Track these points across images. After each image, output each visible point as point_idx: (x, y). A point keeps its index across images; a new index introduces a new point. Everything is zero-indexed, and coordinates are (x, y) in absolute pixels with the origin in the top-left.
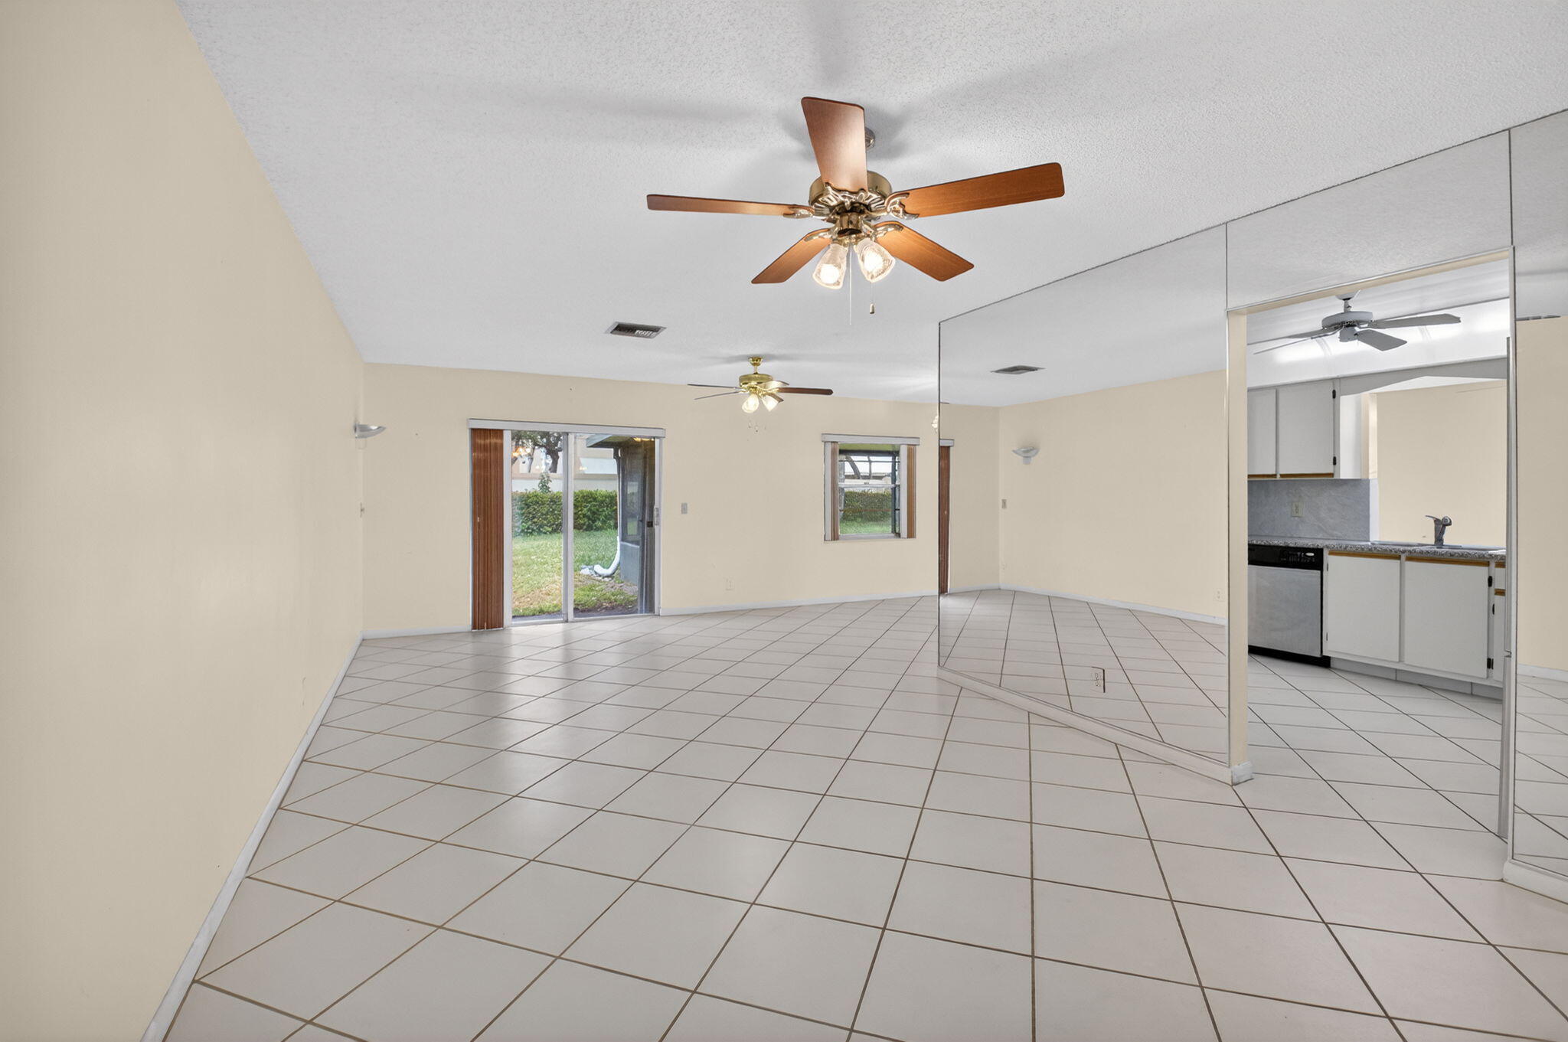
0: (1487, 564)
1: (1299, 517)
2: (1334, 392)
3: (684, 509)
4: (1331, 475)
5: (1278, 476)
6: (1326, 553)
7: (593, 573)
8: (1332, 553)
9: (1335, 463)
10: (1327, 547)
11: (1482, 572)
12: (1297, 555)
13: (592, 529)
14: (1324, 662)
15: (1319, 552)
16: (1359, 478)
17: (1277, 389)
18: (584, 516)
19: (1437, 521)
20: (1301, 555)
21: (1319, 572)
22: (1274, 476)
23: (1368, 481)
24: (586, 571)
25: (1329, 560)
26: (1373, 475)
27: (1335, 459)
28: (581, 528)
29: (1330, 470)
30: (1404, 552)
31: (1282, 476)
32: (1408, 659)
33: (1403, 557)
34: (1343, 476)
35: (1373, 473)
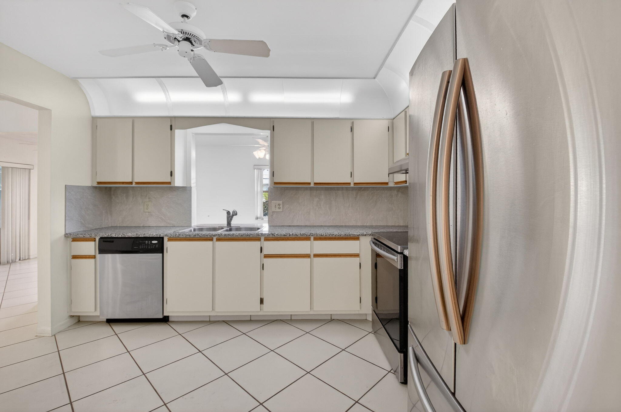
0: (259, 239)
1: (149, 212)
2: (171, 126)
4: (170, 183)
5: (134, 183)
6: (166, 239)
8: (170, 240)
9: (171, 175)
10: (166, 235)
11: (256, 245)
12: (145, 243)
14: (165, 320)
15: (161, 240)
16: (186, 186)
17: (133, 119)
19: (228, 213)
20: (148, 243)
21: (161, 255)
22: (131, 183)
23: (191, 188)
25: (168, 244)
26: (193, 185)
27: (171, 172)
29: (169, 181)
30: (214, 236)
31: (137, 183)
32: (217, 309)
33: (215, 239)
34: (176, 185)
35: (194, 183)
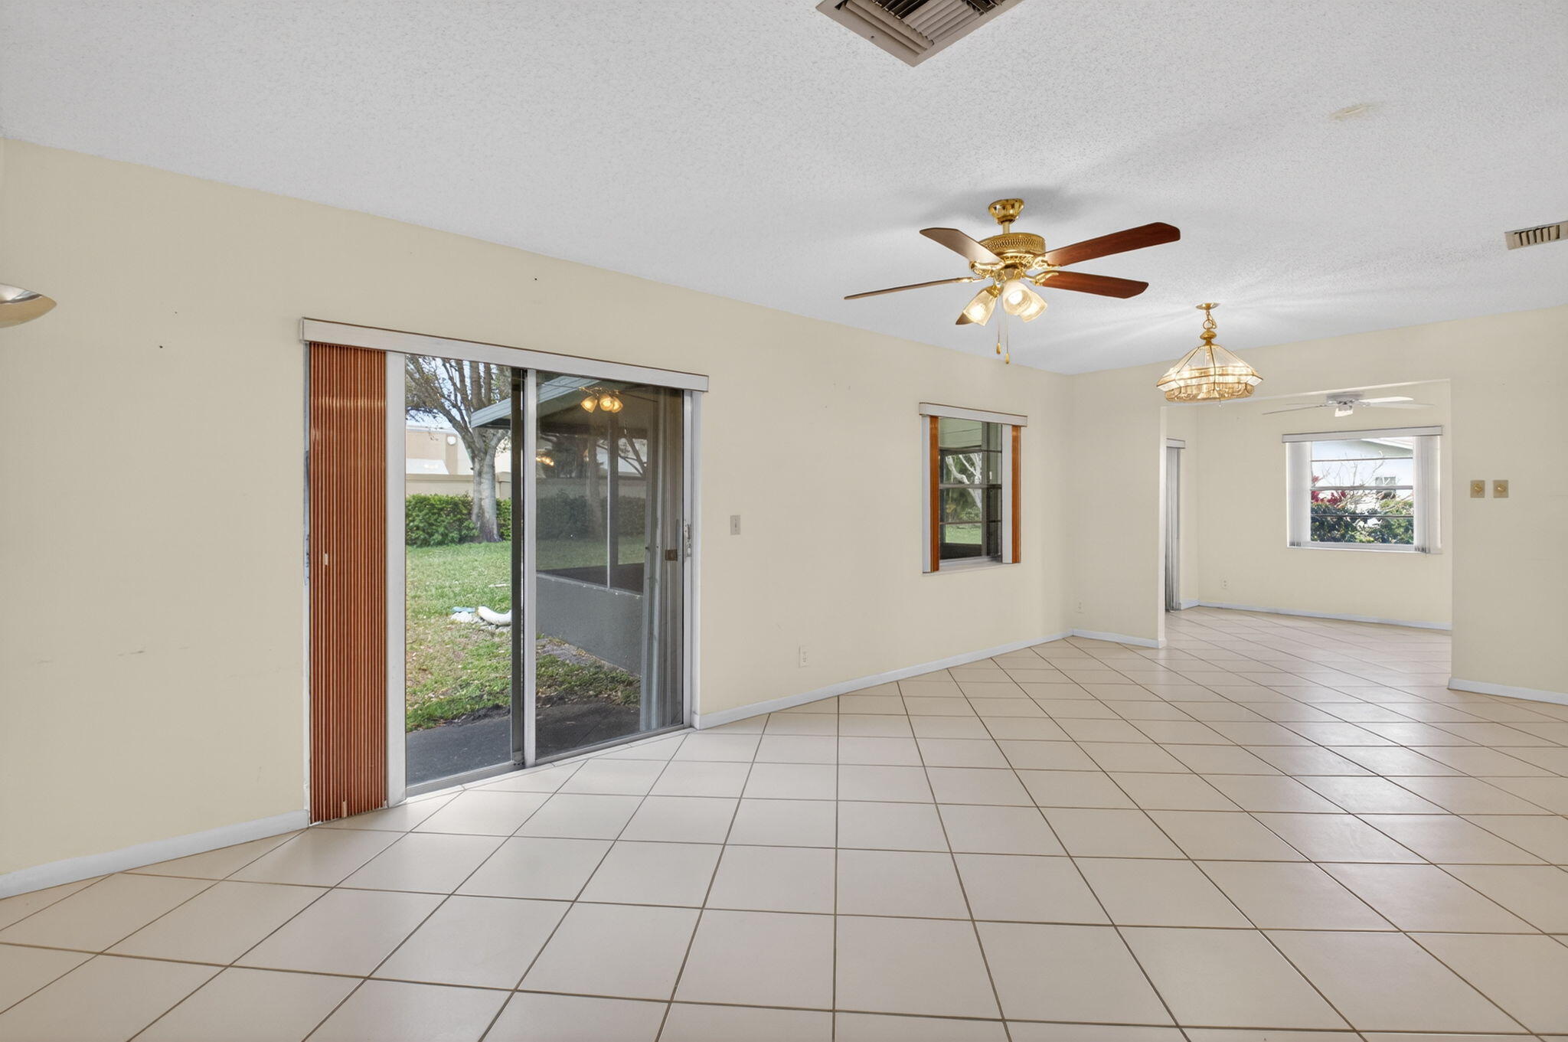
3: (735, 525)
7: (477, 619)
13: (429, 545)
18: (418, 528)
24: (463, 616)
28: (415, 543)
